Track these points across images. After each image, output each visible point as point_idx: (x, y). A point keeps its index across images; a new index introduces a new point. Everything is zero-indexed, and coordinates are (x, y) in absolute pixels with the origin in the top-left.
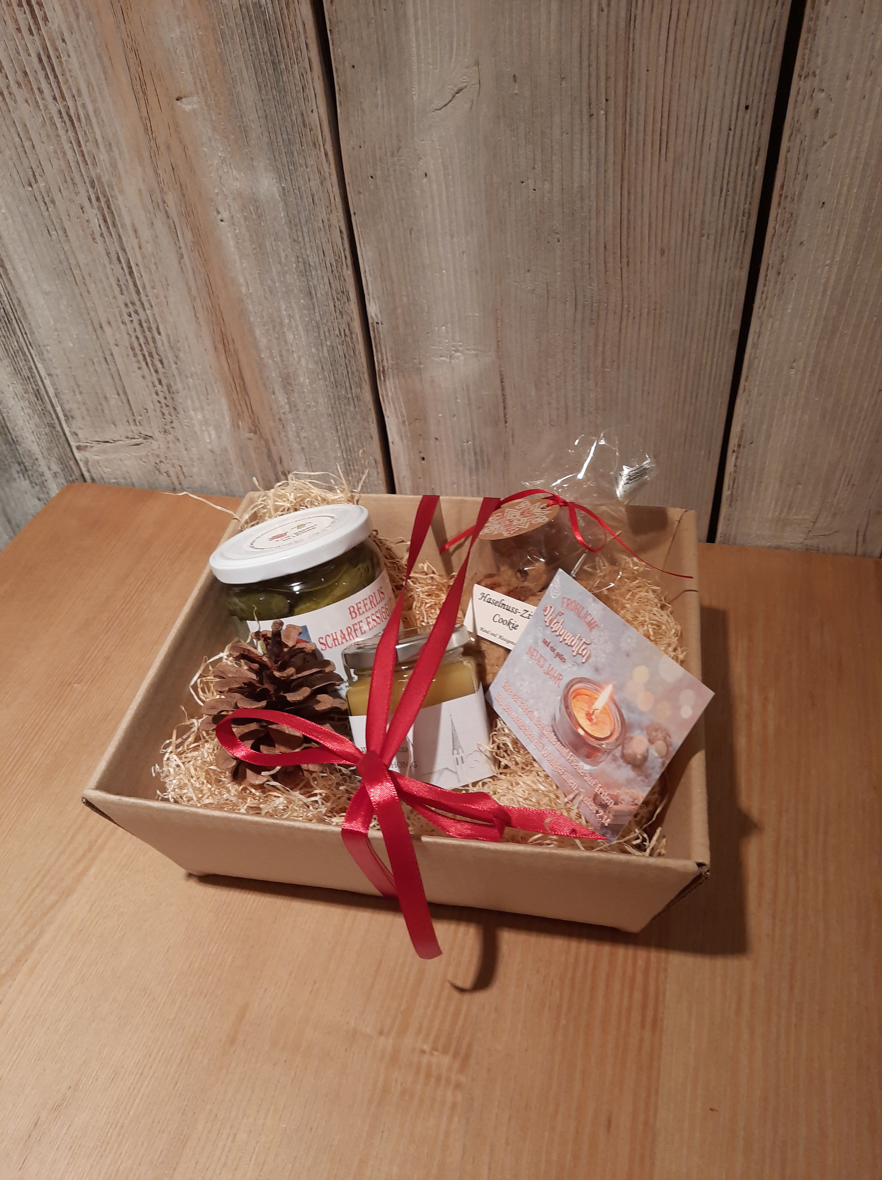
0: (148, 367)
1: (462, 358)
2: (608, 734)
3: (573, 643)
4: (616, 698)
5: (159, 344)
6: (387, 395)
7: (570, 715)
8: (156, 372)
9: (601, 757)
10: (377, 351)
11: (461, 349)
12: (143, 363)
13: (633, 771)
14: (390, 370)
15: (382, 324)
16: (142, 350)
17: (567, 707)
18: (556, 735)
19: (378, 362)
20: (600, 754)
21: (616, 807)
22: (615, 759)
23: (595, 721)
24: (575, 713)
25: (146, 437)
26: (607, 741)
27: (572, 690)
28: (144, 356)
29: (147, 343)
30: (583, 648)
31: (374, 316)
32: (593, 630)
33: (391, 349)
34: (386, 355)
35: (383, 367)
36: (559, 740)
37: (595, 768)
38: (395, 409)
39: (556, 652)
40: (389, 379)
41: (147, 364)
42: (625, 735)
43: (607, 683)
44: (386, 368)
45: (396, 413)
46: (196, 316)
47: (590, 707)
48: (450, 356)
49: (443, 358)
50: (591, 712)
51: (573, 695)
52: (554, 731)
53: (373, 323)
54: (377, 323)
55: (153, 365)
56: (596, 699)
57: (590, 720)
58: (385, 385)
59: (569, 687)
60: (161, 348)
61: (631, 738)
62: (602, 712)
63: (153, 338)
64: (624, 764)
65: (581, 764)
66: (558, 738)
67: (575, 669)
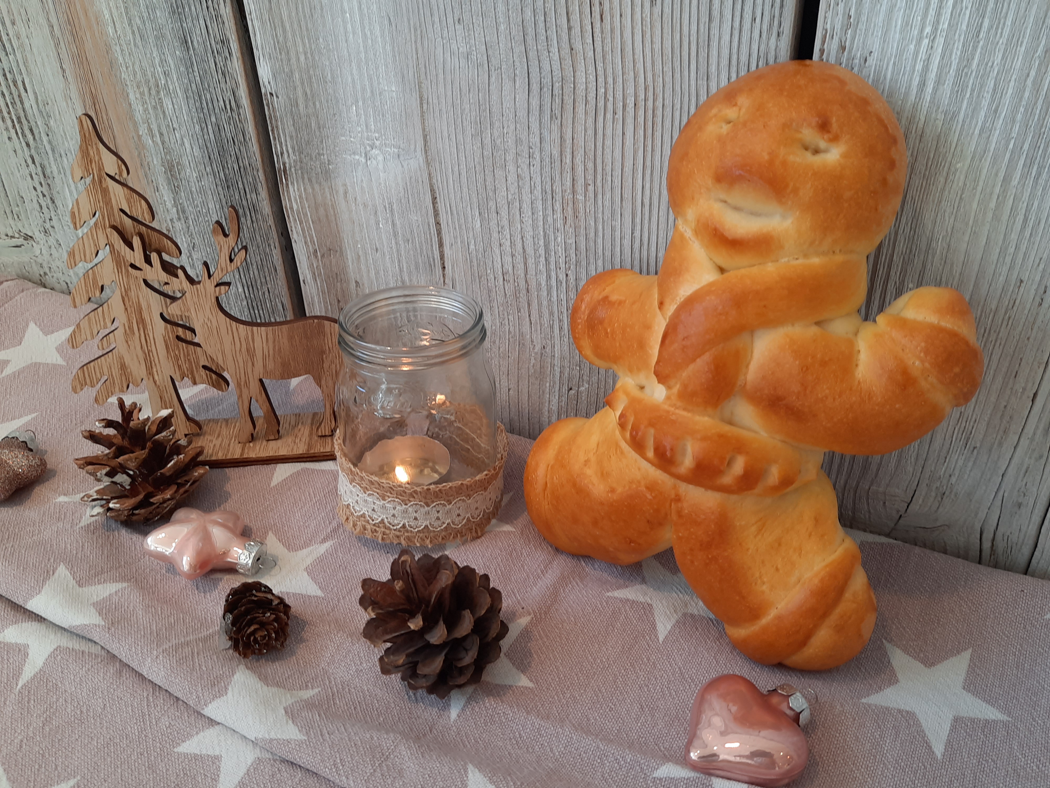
0: (19, 138)
1: (380, 158)
5: (27, 105)
6: (292, 208)
8: (28, 145)
10: (274, 138)
11: (377, 143)
12: (13, 132)
14: (293, 169)
15: (277, 97)
16: (9, 113)
19: (278, 156)
25: (27, 237)
28: (13, 122)
29: (14, 103)
31: (267, 83)
33: (291, 137)
34: (287, 146)
35: (284, 164)
38: (303, 230)
40: (293, 184)
41: (17, 133)
44: (287, 165)
45: (305, 237)
46: (62, 67)
48: (366, 156)
49: (357, 157)
53: (266, 94)
54: (271, 94)
55: (24, 135)
58: (288, 192)
60: (29, 112)
63: (20, 96)
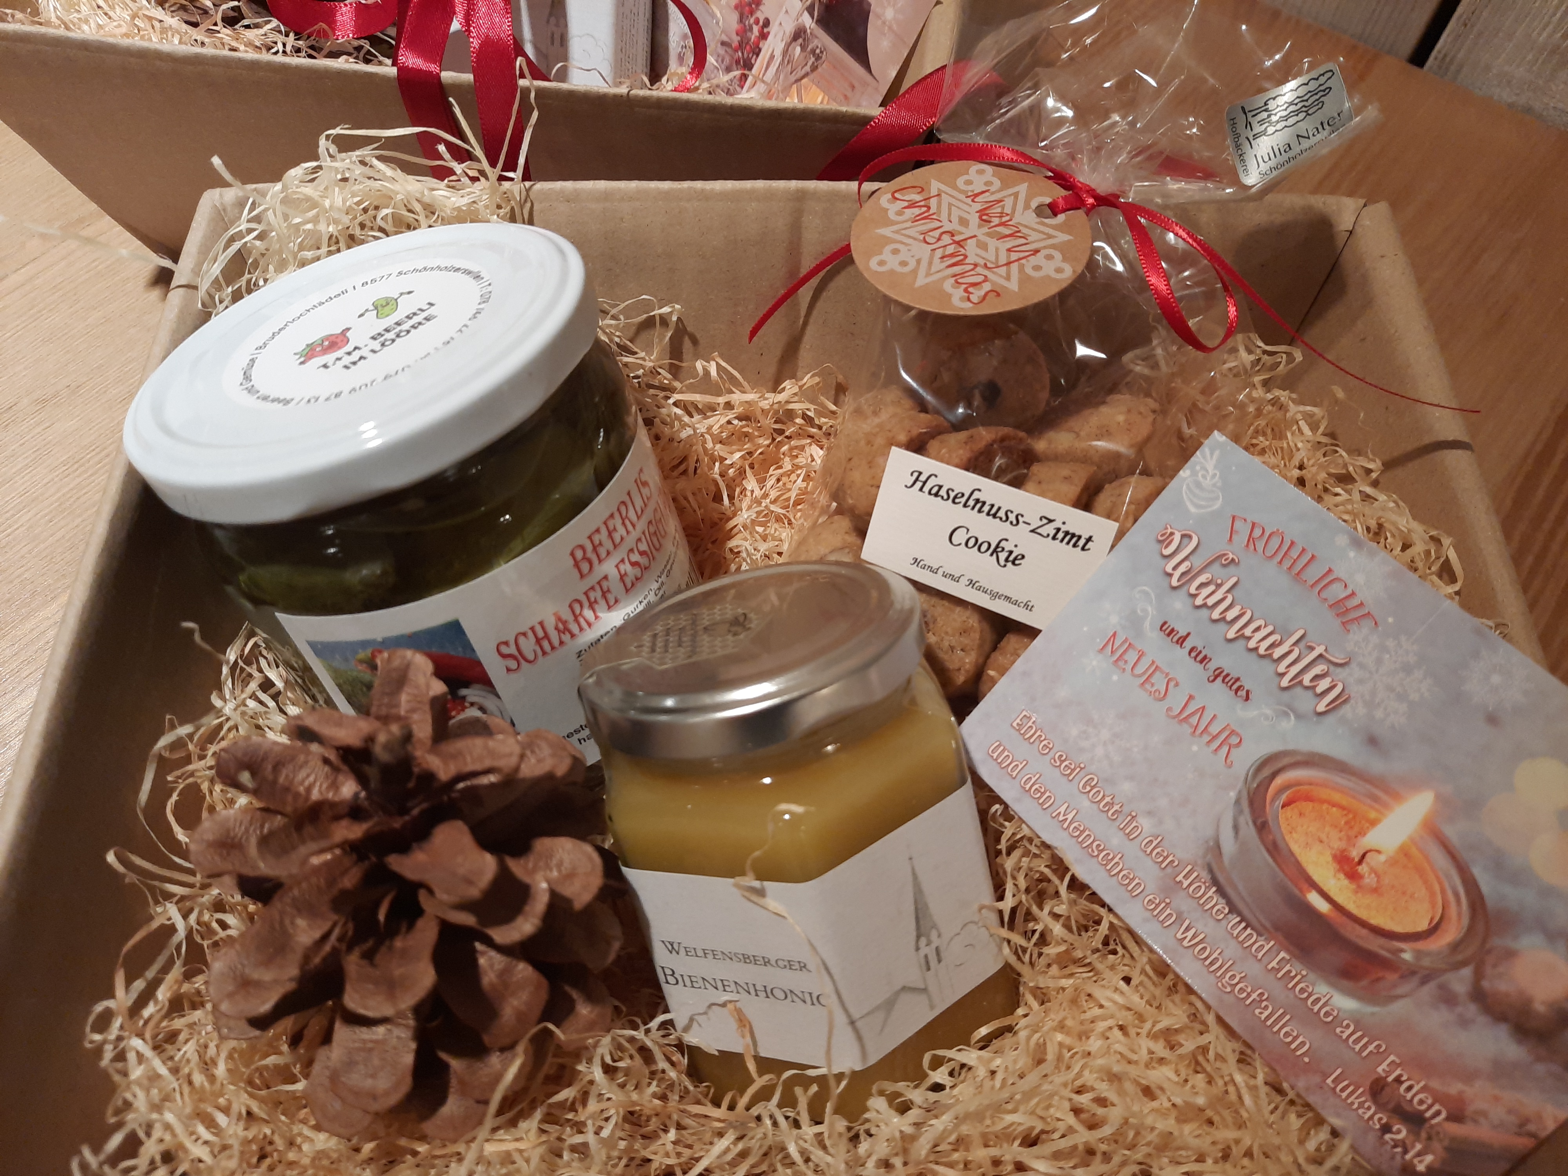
2: (1423, 925)
3: (1278, 653)
4: (1451, 832)
7: (1275, 849)
9: (1395, 986)
13: (1520, 1042)
17: (1262, 827)
18: (1221, 892)
20: (1391, 977)
21: (1454, 1129)
22: (1448, 999)
23: (1369, 880)
24: (1295, 848)
26: (1420, 945)
27: (1279, 781)
30: (1318, 669)
32: (1354, 627)
36: (1233, 909)
37: (1376, 1009)
39: (1212, 666)
42: (1484, 941)
43: (1415, 785)
47: (1351, 840)
50: (1355, 854)
51: (1284, 797)
52: (1215, 882)
56: (1373, 823)
57: (1353, 876)
59: (1266, 772)
61: (1510, 954)
62: (1393, 862)
64: (1482, 1019)
65: (1322, 989)
66: (1229, 903)
67: (1289, 724)
